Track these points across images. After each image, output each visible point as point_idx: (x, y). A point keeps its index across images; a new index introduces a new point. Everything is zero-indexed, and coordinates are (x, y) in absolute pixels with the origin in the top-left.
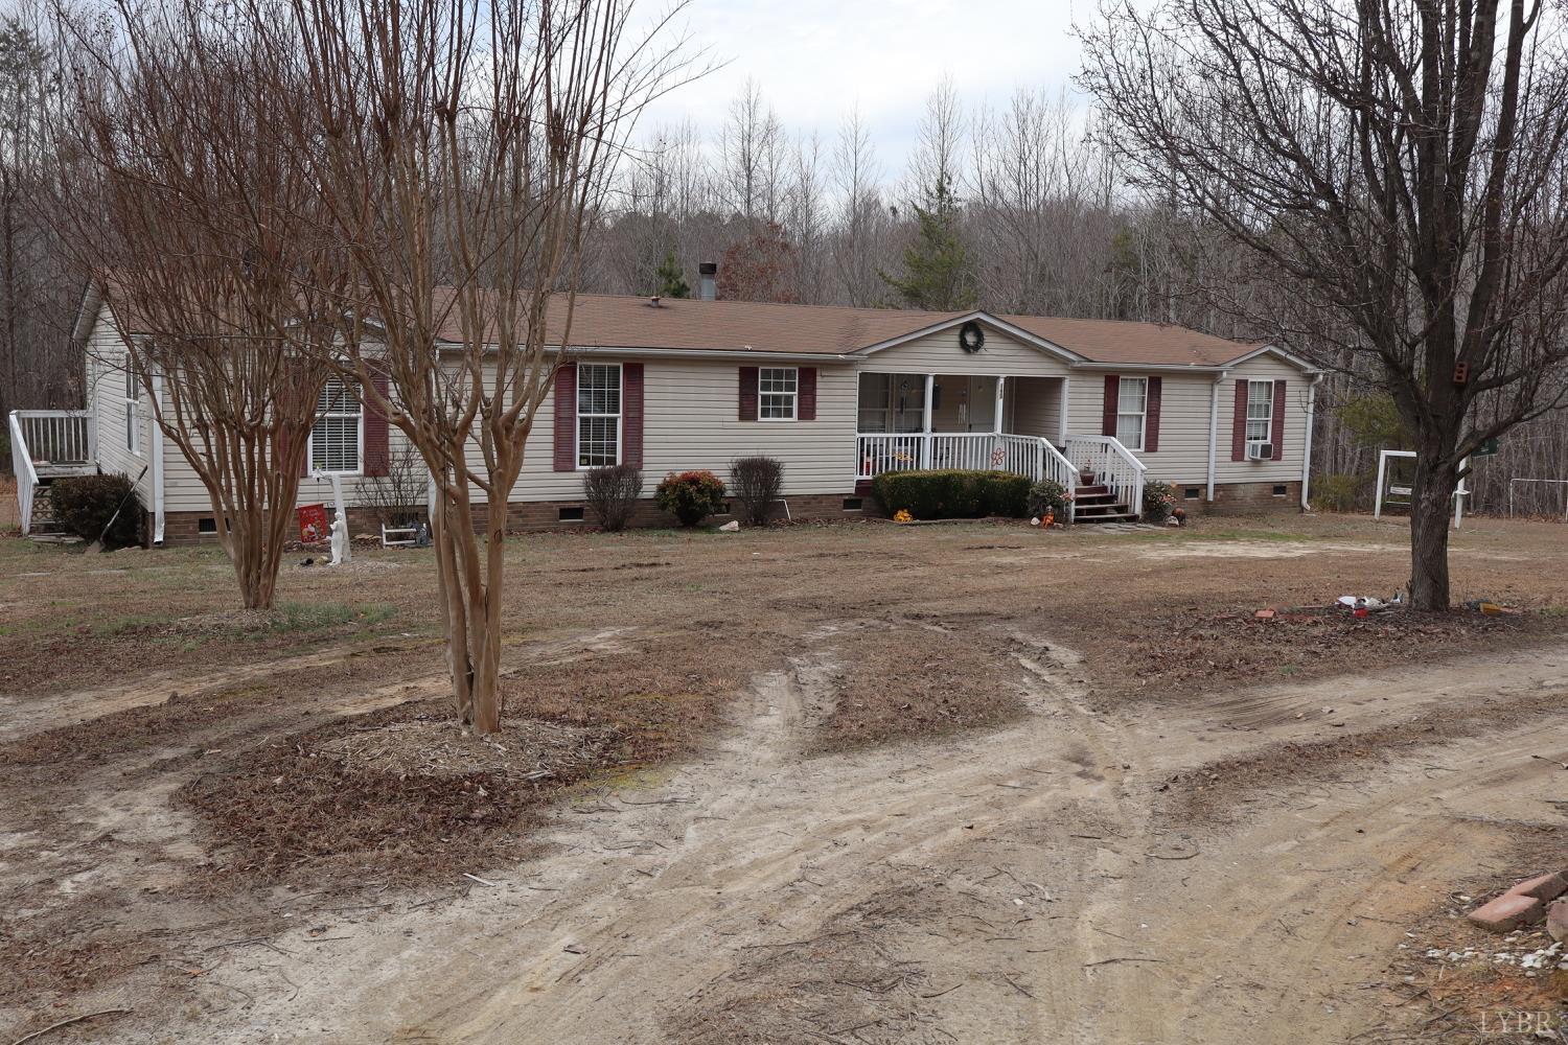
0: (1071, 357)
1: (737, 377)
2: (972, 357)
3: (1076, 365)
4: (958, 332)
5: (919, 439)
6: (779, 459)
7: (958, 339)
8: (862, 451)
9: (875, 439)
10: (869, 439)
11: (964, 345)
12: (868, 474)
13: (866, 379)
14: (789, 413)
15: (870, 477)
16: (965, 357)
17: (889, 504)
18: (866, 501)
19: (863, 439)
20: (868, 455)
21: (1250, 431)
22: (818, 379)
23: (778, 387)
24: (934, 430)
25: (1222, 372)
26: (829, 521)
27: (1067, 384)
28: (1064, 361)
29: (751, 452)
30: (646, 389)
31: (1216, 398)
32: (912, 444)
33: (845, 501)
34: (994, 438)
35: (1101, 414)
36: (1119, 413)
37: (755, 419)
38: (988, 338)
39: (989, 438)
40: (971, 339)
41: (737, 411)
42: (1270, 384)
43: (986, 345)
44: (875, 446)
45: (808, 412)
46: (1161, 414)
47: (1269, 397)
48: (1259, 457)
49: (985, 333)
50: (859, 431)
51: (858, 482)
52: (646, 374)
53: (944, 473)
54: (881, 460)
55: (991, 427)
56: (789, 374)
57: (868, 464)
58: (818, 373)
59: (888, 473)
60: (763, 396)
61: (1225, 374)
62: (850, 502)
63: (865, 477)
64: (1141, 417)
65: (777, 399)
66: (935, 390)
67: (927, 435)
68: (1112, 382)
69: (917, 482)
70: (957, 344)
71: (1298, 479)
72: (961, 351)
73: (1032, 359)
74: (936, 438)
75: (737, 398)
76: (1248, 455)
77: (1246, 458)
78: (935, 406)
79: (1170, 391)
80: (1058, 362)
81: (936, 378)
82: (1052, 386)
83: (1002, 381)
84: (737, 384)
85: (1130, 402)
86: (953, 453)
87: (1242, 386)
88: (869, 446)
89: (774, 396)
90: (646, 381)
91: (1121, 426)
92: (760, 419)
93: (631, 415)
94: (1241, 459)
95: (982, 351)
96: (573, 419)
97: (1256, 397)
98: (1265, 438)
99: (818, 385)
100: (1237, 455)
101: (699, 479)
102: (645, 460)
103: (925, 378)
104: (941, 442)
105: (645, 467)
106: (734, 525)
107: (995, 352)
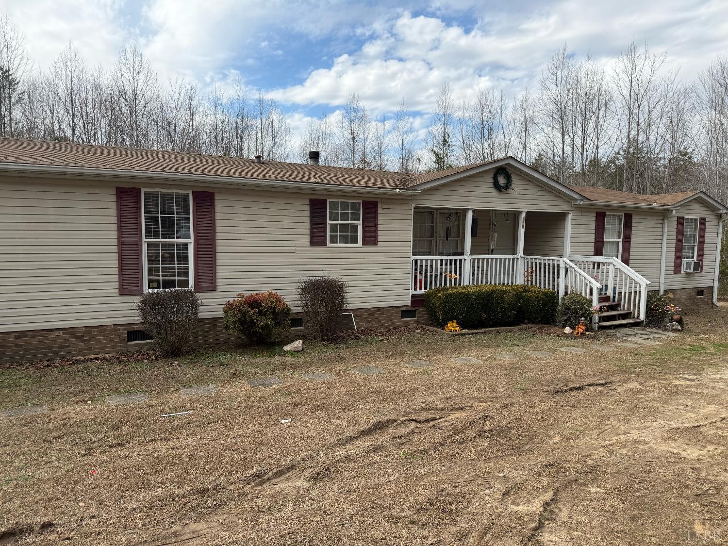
0: (576, 196)
1: (308, 208)
2: (504, 196)
3: (578, 202)
4: (492, 175)
5: (461, 260)
6: (343, 279)
7: (492, 181)
8: (416, 270)
9: (426, 261)
10: (421, 261)
11: (497, 186)
12: (421, 289)
13: (420, 212)
14: (354, 240)
15: (423, 292)
16: (497, 195)
17: (440, 315)
18: (421, 311)
19: (416, 261)
20: (421, 273)
21: (685, 253)
22: (380, 211)
23: (345, 217)
24: (472, 254)
25: (672, 210)
26: (389, 333)
27: (570, 218)
28: (569, 200)
29: (319, 274)
30: (218, 216)
31: (666, 230)
32: (451, 264)
33: (403, 311)
34: (517, 259)
35: (593, 240)
36: (605, 240)
37: (324, 244)
38: (516, 181)
39: (513, 259)
40: (502, 181)
41: (308, 238)
42: (696, 220)
43: (513, 186)
44: (426, 266)
45: (371, 239)
46: (632, 241)
47: (695, 229)
48: (692, 271)
49: (513, 177)
50: (414, 255)
51: (413, 296)
52: (217, 203)
53: (487, 289)
54: (431, 276)
55: (514, 251)
56: (355, 207)
57: (421, 280)
58: (379, 206)
59: (439, 290)
60: (331, 224)
61: (674, 212)
62: (407, 313)
63: (418, 292)
64: (618, 243)
65: (344, 228)
66: (474, 221)
67: (467, 257)
68: (601, 217)
69: (465, 297)
70: (491, 185)
71: (711, 285)
72: (494, 190)
73: (546, 198)
74: (474, 260)
75: (308, 226)
76: (684, 269)
77: (682, 272)
78: (474, 234)
79: (637, 224)
80: (565, 201)
81: (474, 211)
82: (560, 218)
83: (524, 215)
84: (307, 214)
85: (612, 234)
86: (483, 270)
87: (681, 220)
88: (421, 266)
89: (342, 225)
90: (218, 210)
91: (606, 249)
92: (329, 245)
93: (202, 241)
94: (680, 273)
95: (511, 191)
96: (138, 244)
97: (688, 230)
98: (693, 257)
99: (380, 216)
100: (677, 270)
101: (261, 302)
102: (219, 282)
103: (465, 211)
104: (478, 262)
105: (219, 289)
106: (298, 344)
107: (520, 191)
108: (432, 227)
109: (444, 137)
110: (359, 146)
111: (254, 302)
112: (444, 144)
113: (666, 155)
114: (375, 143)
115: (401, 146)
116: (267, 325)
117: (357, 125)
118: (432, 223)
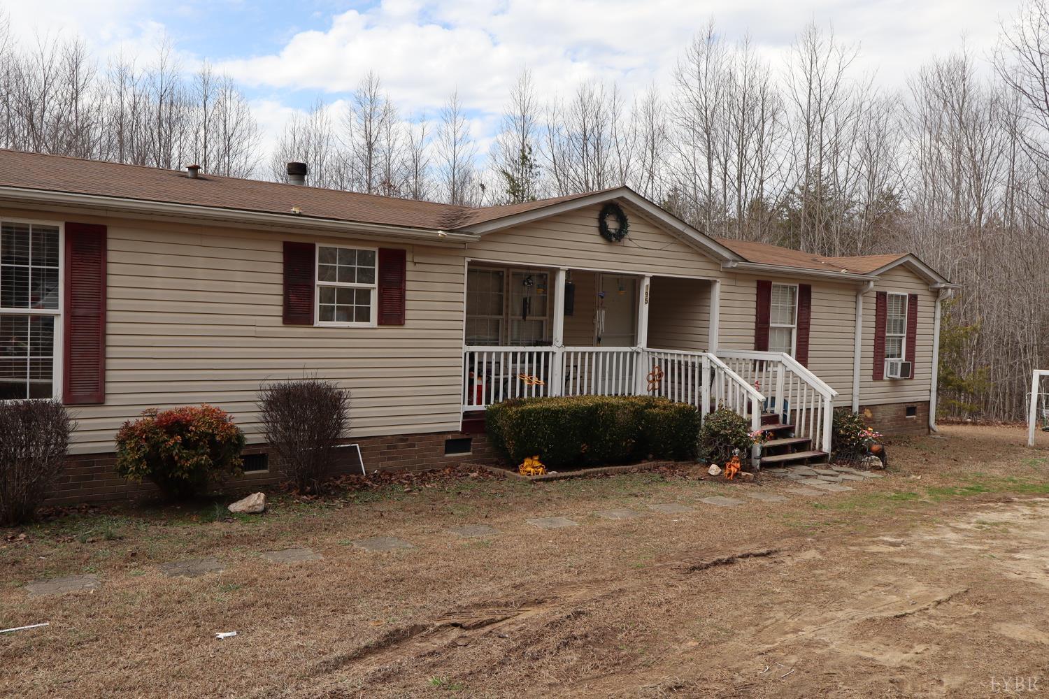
0: (726, 255)
1: (280, 258)
2: (615, 249)
3: (730, 265)
4: (596, 215)
5: (547, 354)
6: (342, 384)
7: (597, 224)
8: (472, 369)
9: (490, 354)
10: (481, 354)
11: (604, 232)
12: (479, 402)
13: (477, 270)
14: (364, 316)
15: (483, 407)
16: (604, 248)
17: (511, 446)
18: (478, 440)
19: (472, 354)
20: (480, 376)
21: (889, 348)
22: (409, 266)
23: (347, 275)
24: (565, 344)
25: (869, 281)
26: (423, 478)
27: (717, 290)
28: (717, 260)
29: (294, 375)
30: (111, 268)
31: (860, 311)
32: (530, 361)
33: (448, 441)
34: (638, 353)
35: (753, 326)
36: (771, 325)
37: (309, 321)
38: (634, 227)
39: (632, 354)
40: (612, 225)
41: (279, 310)
42: (903, 297)
43: (630, 234)
44: (489, 363)
45: (393, 314)
46: (812, 328)
47: (903, 312)
48: (898, 376)
49: (630, 220)
50: (469, 343)
51: (466, 415)
52: (111, 245)
53: (588, 403)
54: (497, 381)
55: (633, 341)
56: (365, 258)
57: (480, 388)
58: (409, 258)
59: (510, 404)
60: (321, 288)
61: (872, 284)
62: (455, 443)
63: (475, 407)
64: (790, 330)
65: (345, 294)
66: (569, 289)
67: (558, 348)
68: (764, 289)
69: (553, 416)
70: (596, 231)
71: (926, 398)
72: (600, 240)
73: (681, 255)
74: (569, 354)
75: (280, 289)
76: (887, 373)
77: (885, 378)
78: (568, 311)
79: (820, 303)
80: (710, 262)
81: (568, 272)
82: (701, 288)
83: (647, 282)
84: (279, 268)
85: (782, 317)
86: (583, 372)
87: (881, 297)
88: (480, 363)
89: (340, 290)
90: (111, 256)
91: (773, 338)
92: (317, 323)
93: (80, 312)
94: (882, 379)
95: (627, 242)
97: (893, 313)
98: (899, 355)
99: (409, 276)
100: (878, 375)
101: (189, 423)
102: (110, 387)
103: (554, 272)
104: (576, 358)
105: (110, 400)
106: (257, 500)
107: (641, 244)
108: (501, 297)
109: (523, 151)
110: (379, 159)
111: (175, 425)
112: (523, 163)
113: (861, 197)
114: (408, 156)
115: (452, 163)
116: (198, 465)
117: (376, 124)
118: (501, 290)
